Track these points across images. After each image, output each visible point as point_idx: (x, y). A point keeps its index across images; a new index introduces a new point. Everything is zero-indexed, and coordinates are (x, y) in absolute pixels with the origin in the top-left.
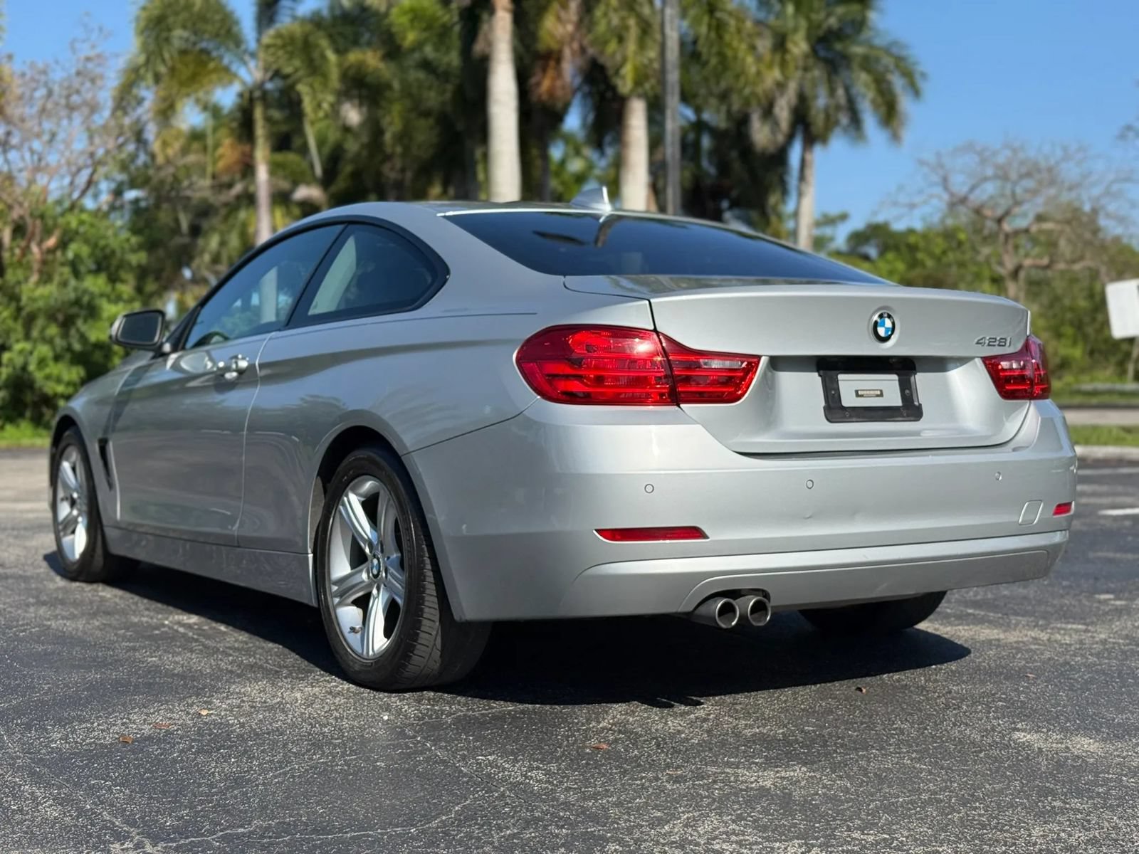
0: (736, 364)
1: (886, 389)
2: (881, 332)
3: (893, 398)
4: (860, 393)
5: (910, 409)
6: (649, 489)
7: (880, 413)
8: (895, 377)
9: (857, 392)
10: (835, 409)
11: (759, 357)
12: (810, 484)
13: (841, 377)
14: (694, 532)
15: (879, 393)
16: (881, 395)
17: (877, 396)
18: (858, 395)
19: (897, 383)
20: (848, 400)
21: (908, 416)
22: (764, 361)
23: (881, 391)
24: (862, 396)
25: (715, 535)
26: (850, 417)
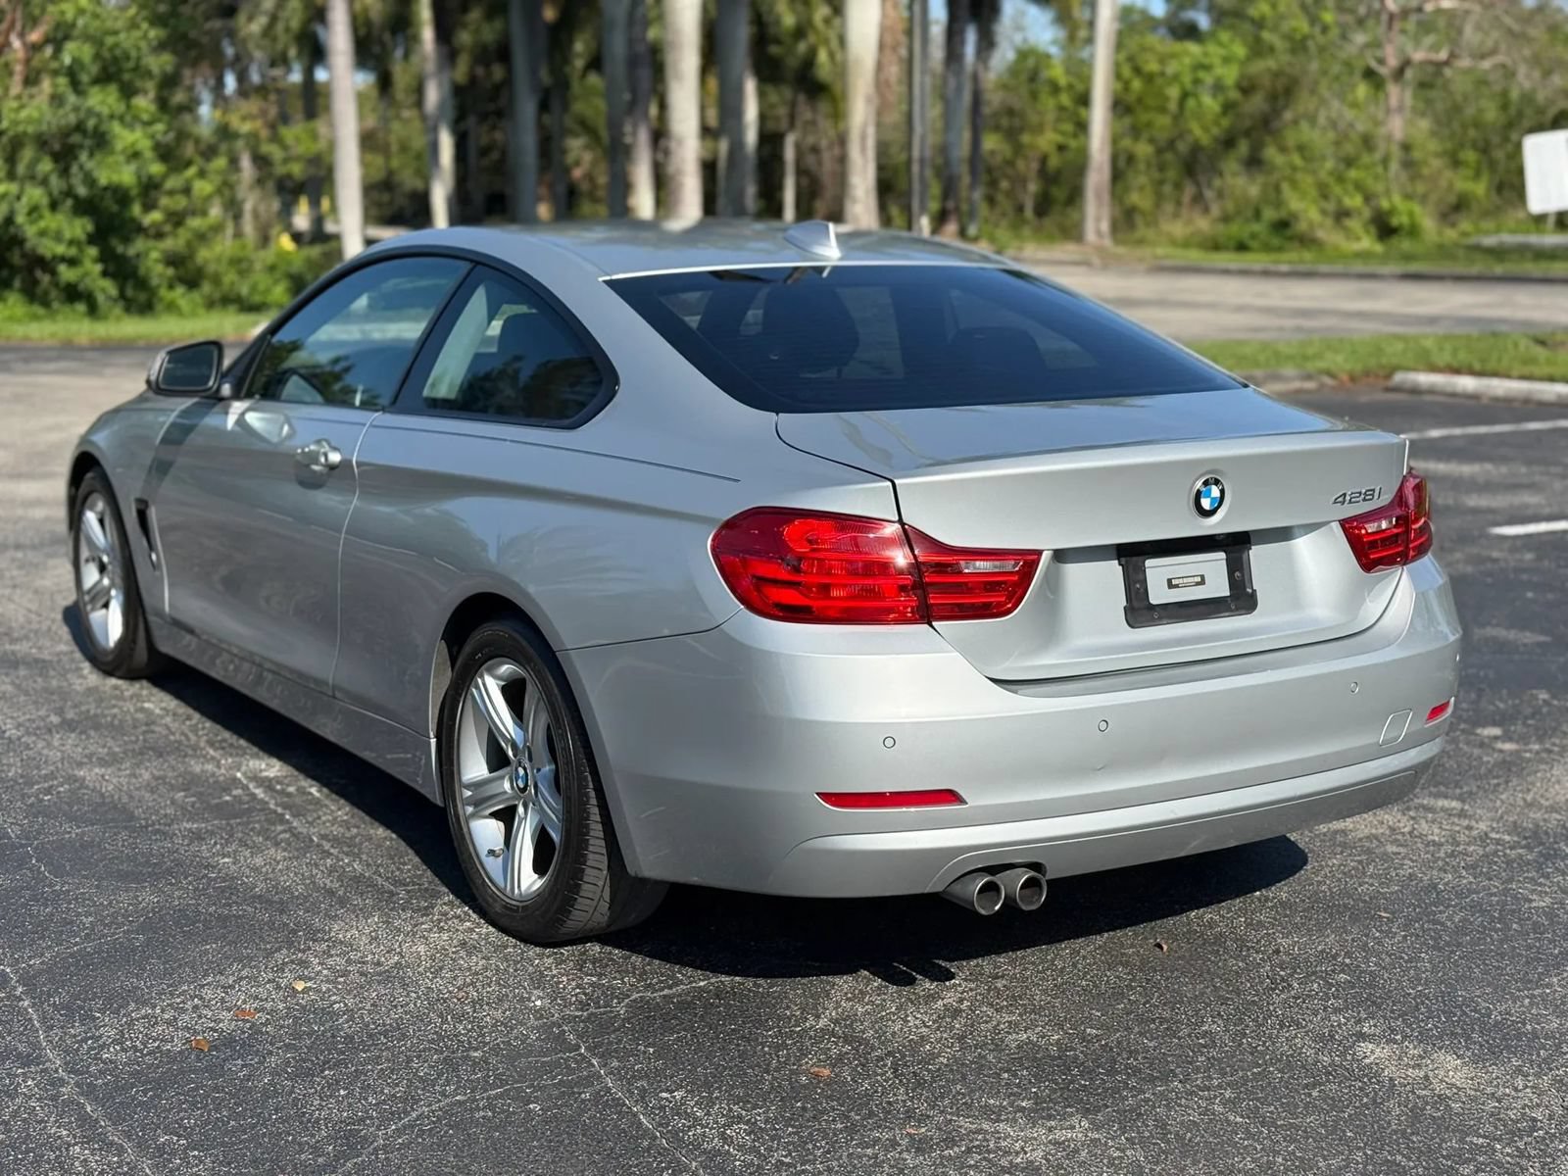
0: (1009, 566)
1: (1211, 573)
2: (1206, 504)
3: (1218, 585)
4: (1174, 582)
5: (1241, 598)
6: (889, 742)
7: (1202, 608)
8: (1222, 555)
9: (1169, 581)
10: (1140, 610)
11: (1039, 553)
12: (1103, 726)
13: (1149, 563)
14: (949, 796)
15: (1199, 579)
16: (1202, 582)
17: (1198, 584)
18: (1171, 585)
19: (1224, 562)
20: (1158, 594)
21: (1237, 609)
22: (1045, 557)
23: (1202, 577)
24: (1177, 586)
25: (975, 799)
26: (1160, 618)
